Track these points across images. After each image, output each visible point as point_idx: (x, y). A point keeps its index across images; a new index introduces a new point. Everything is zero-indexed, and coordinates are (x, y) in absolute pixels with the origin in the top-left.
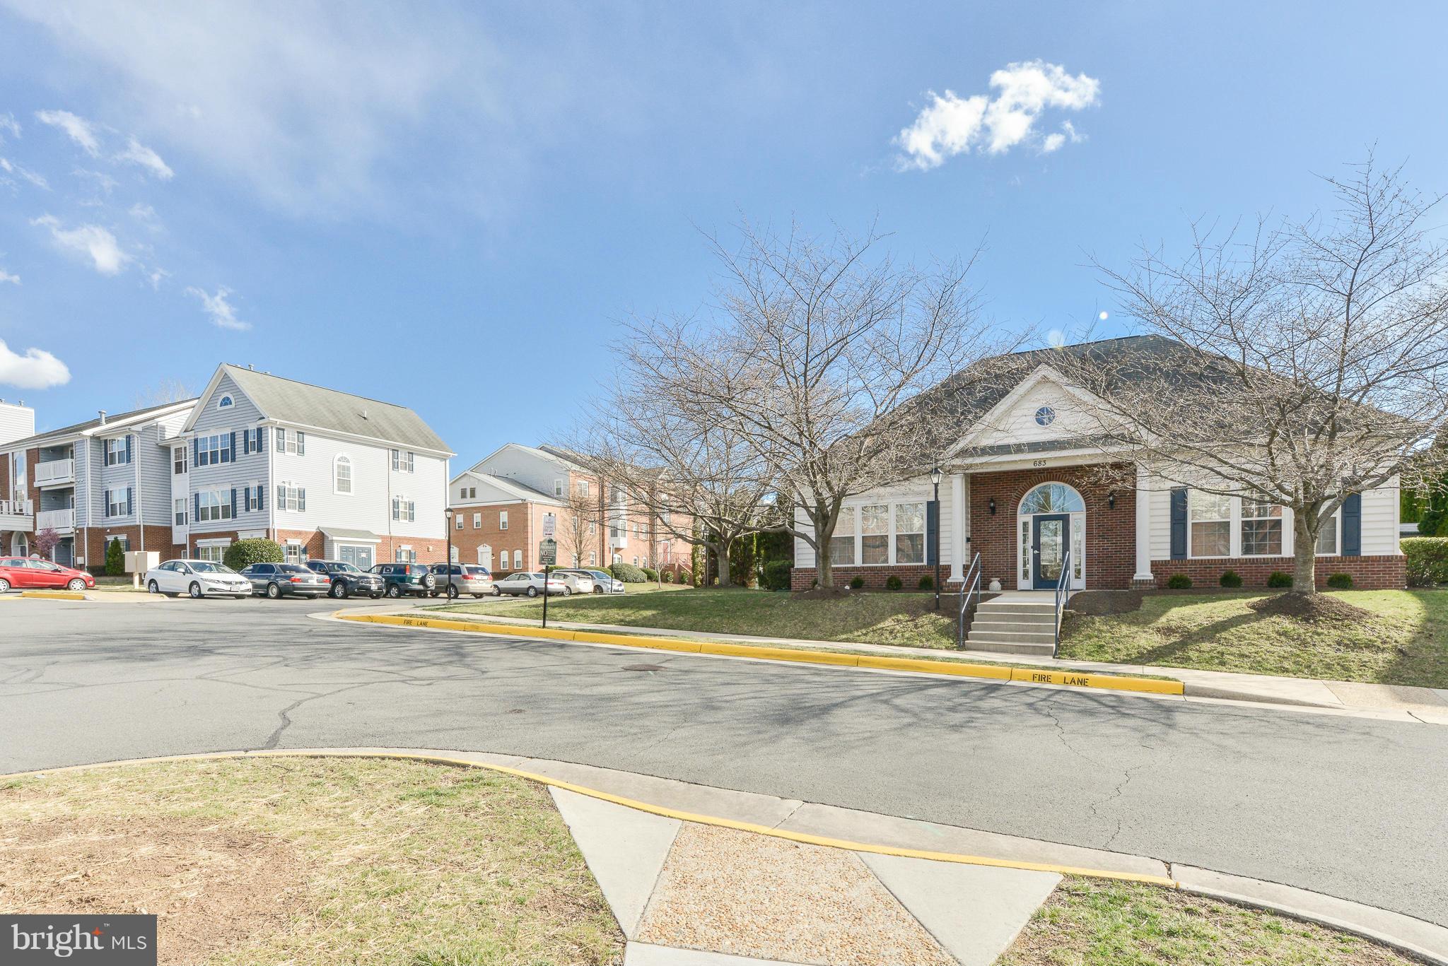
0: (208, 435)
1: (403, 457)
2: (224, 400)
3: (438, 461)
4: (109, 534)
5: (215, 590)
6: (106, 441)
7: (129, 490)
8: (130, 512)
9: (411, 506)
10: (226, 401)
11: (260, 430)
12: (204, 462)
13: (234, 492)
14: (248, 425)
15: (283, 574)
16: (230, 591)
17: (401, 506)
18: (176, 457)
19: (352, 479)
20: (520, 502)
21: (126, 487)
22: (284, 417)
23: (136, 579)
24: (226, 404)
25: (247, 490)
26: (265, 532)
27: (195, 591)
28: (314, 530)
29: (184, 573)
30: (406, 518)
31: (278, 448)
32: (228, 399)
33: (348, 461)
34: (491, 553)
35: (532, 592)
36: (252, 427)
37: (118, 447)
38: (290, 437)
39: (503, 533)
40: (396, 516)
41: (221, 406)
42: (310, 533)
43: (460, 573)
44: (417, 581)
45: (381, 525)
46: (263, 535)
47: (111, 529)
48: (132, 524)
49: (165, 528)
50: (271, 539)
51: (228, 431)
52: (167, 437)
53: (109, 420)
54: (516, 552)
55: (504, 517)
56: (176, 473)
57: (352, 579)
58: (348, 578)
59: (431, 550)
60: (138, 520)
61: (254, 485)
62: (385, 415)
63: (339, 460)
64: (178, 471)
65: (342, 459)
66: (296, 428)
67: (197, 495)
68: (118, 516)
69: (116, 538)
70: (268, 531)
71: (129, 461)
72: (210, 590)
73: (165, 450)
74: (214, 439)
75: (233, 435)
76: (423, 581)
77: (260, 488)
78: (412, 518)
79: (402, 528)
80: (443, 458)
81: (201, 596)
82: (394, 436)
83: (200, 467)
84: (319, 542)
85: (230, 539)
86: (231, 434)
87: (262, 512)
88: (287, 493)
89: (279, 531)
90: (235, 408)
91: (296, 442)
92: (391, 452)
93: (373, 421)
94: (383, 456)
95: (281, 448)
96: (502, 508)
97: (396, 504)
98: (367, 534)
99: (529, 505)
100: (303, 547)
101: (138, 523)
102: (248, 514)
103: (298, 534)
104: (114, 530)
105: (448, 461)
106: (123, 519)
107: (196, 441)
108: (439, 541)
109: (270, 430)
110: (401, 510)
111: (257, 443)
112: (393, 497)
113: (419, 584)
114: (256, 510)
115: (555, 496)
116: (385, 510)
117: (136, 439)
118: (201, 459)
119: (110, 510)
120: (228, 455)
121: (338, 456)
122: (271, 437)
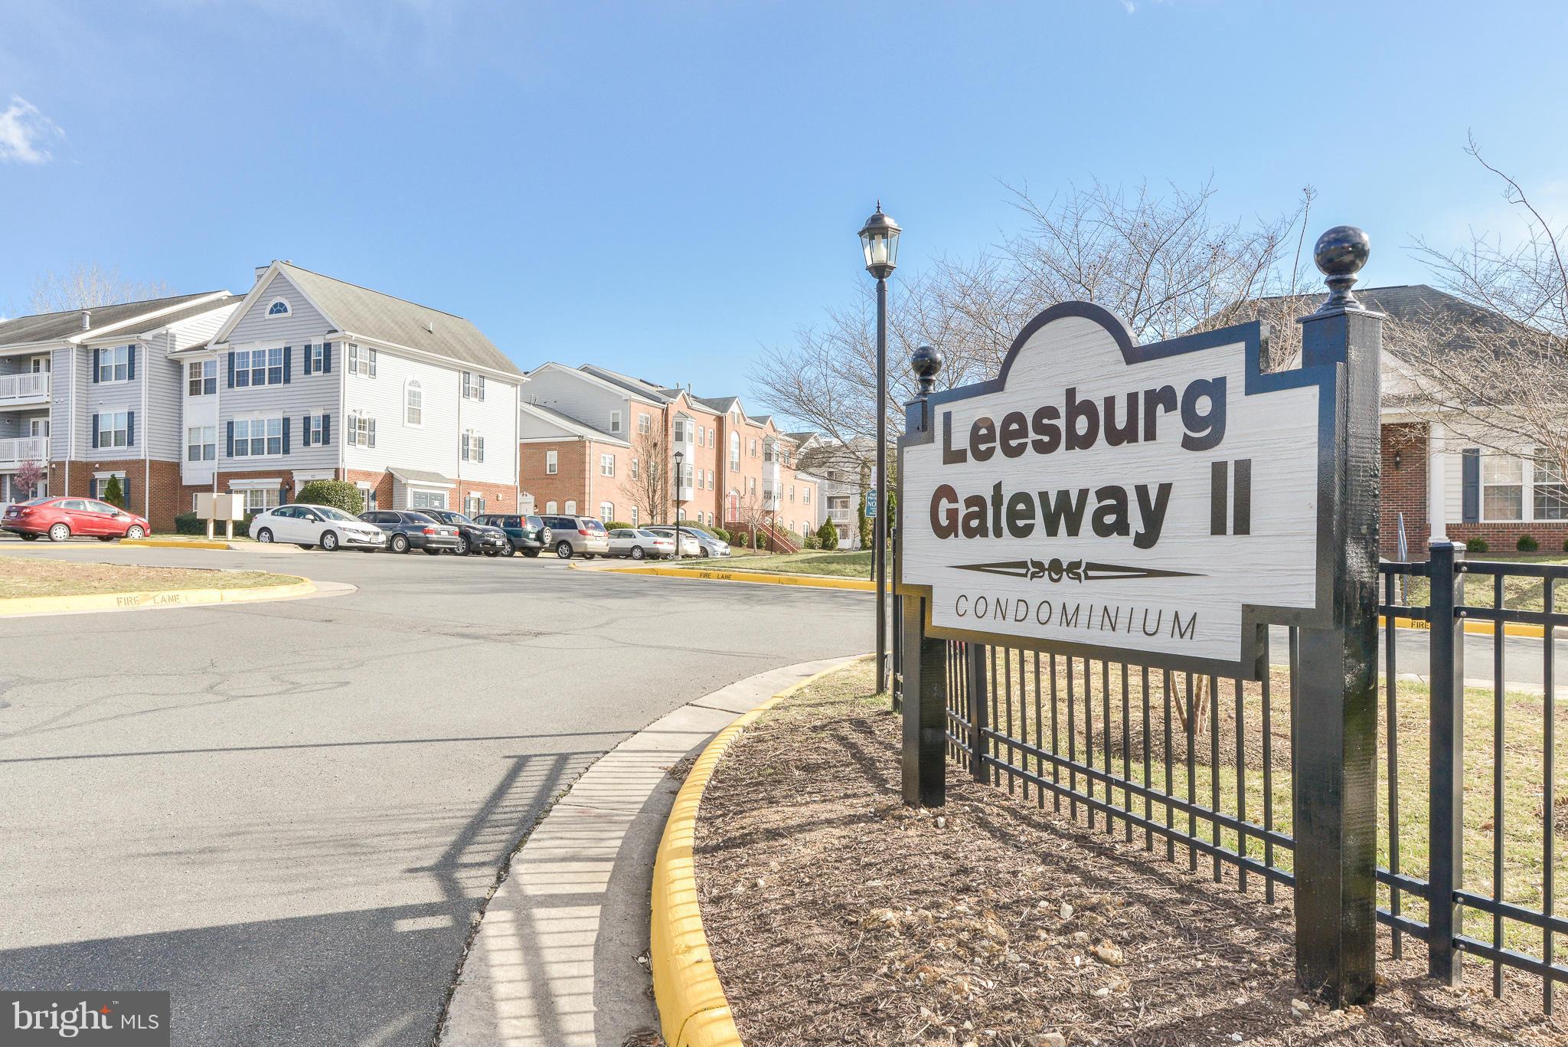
0: (250, 349)
1: (474, 381)
2: (275, 306)
3: (510, 386)
4: (97, 470)
5: (355, 541)
6: (96, 352)
7: (131, 415)
8: (131, 443)
9: (481, 443)
10: (279, 308)
11: (328, 347)
12: (243, 383)
13: (286, 422)
14: (312, 339)
15: (411, 524)
16: (370, 543)
17: (471, 442)
18: (191, 374)
19: (423, 409)
20: (576, 439)
21: (126, 411)
22: (357, 330)
23: (211, 527)
24: (279, 311)
25: (307, 420)
26: (333, 472)
27: (329, 541)
28: (383, 471)
29: (313, 521)
30: (475, 458)
31: (350, 369)
32: (282, 305)
33: (419, 386)
34: (532, 505)
35: (637, 553)
36: (317, 341)
37: (113, 359)
38: (363, 355)
39: (551, 477)
40: (465, 455)
41: (271, 312)
42: (379, 474)
43: (575, 527)
44: (532, 536)
45: (449, 466)
46: (329, 476)
47: (101, 463)
48: (134, 458)
49: (172, 464)
50: (341, 479)
51: (281, 345)
52: (178, 348)
53: (95, 324)
54: (568, 503)
55: (552, 457)
56: (191, 394)
57: (477, 532)
58: (471, 530)
59: (500, 498)
60: (143, 453)
61: (317, 414)
62: (447, 328)
63: (410, 384)
64: (195, 389)
65: (413, 383)
66: (367, 343)
67: (230, 425)
68: (113, 447)
69: (113, 476)
70: (337, 471)
71: (131, 377)
72: (350, 541)
73: (176, 365)
74: (258, 354)
75: (288, 350)
76: (539, 537)
77: (326, 419)
78: (481, 459)
79: (471, 471)
80: (514, 383)
81: (337, 548)
82: (465, 354)
83: (236, 389)
84: (389, 485)
85: (280, 480)
86: (286, 349)
87: (327, 448)
88: (357, 424)
89: (349, 471)
90: (292, 317)
91: (368, 362)
92: (462, 375)
93: (438, 335)
94: (455, 378)
95: (353, 368)
96: (550, 446)
97: (465, 440)
98: (437, 477)
99: (587, 444)
100: (372, 492)
101: (143, 457)
102: (307, 449)
103: (368, 475)
104: (104, 466)
105: (519, 387)
106: (119, 452)
107: (231, 355)
108: (508, 487)
109: (343, 346)
110: (471, 448)
111: (324, 360)
112: (463, 431)
113: (535, 540)
114: (320, 445)
115: (611, 432)
116: (453, 446)
117: (144, 349)
118: (237, 379)
119: (97, 438)
120: (282, 375)
121: (410, 379)
122: (343, 356)
